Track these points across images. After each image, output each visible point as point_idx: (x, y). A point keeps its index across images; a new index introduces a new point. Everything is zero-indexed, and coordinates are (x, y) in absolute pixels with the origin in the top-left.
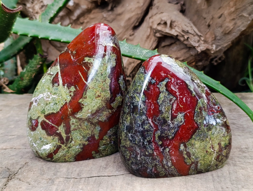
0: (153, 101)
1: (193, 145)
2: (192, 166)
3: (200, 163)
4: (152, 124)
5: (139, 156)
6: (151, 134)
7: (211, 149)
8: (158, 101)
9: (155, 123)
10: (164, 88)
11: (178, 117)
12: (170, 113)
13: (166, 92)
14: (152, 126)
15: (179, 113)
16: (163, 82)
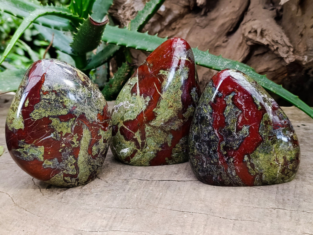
0: (219, 113)
1: (257, 157)
2: (256, 177)
3: (264, 175)
4: (217, 135)
5: (205, 164)
6: (216, 144)
7: (276, 162)
8: (224, 113)
9: (221, 134)
10: (230, 101)
11: (243, 129)
12: (236, 125)
13: (232, 105)
14: (217, 137)
15: (244, 126)
16: (230, 96)
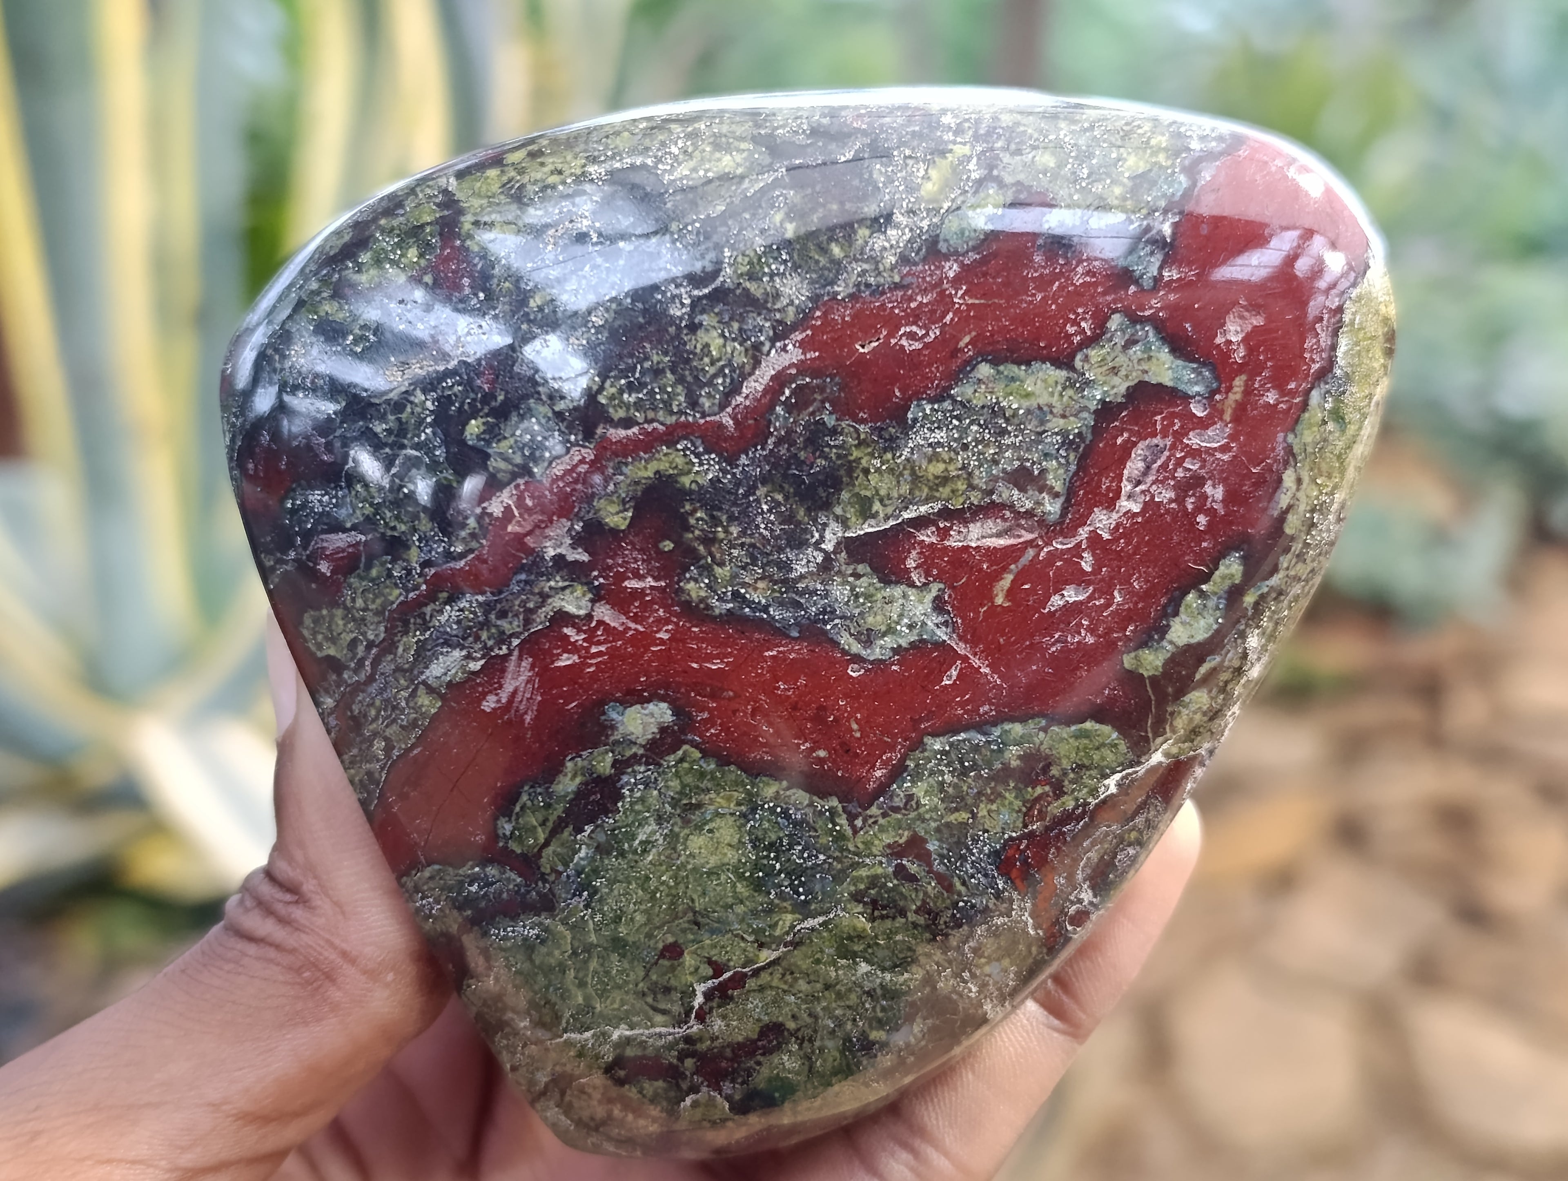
0: (964, 320)
2: (492, 871)
3: (546, 930)
4: (756, 383)
6: (667, 404)
7: (710, 983)
8: (985, 370)
9: (779, 409)
10: (1116, 380)
11: (897, 591)
12: (909, 514)
13: (1085, 408)
14: (735, 389)
15: (935, 588)
16: (1164, 355)
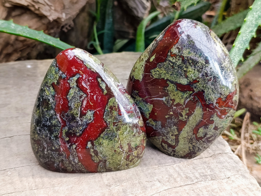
0: (62, 96)
1: (100, 144)
2: (100, 164)
3: (108, 161)
4: (60, 120)
5: (46, 150)
6: (58, 129)
7: (120, 148)
8: (68, 96)
9: (63, 118)
10: (75, 84)
11: (87, 114)
12: (79, 110)
13: (76, 88)
14: (59, 122)
15: (88, 110)
16: (74, 78)
